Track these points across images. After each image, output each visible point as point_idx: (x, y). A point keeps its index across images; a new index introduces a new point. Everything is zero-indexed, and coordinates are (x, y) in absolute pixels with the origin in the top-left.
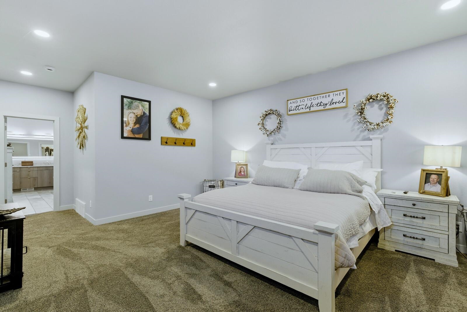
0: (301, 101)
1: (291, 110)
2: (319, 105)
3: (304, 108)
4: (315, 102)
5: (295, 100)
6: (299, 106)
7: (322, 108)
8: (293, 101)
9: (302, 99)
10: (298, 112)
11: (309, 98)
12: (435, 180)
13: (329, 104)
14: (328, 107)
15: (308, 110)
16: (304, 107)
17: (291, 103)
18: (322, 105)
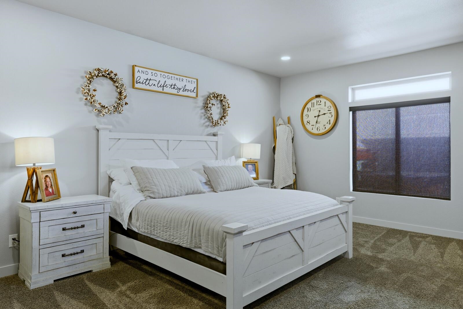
0: (153, 74)
1: (140, 82)
2: (173, 87)
3: (156, 85)
4: (169, 82)
5: (145, 70)
6: (150, 80)
7: (175, 91)
8: (143, 70)
9: (154, 72)
10: (148, 87)
11: (163, 74)
12: (251, 168)
13: (182, 90)
14: (181, 93)
15: (160, 89)
16: (156, 83)
17: (139, 71)
18: (176, 88)
